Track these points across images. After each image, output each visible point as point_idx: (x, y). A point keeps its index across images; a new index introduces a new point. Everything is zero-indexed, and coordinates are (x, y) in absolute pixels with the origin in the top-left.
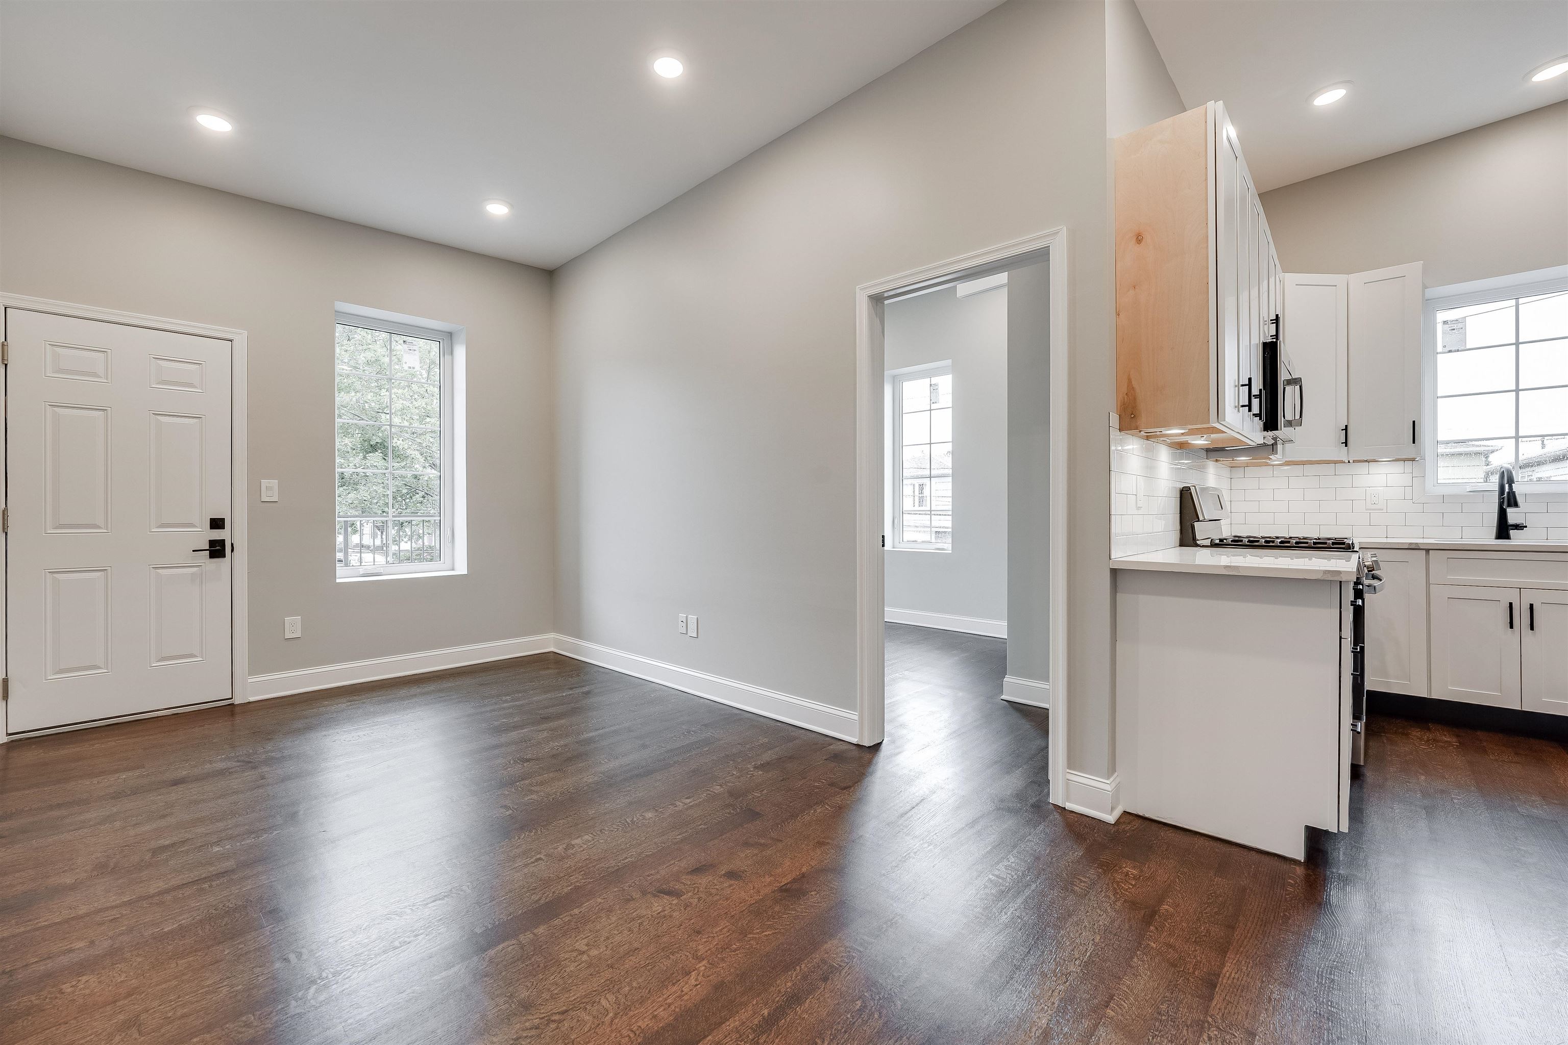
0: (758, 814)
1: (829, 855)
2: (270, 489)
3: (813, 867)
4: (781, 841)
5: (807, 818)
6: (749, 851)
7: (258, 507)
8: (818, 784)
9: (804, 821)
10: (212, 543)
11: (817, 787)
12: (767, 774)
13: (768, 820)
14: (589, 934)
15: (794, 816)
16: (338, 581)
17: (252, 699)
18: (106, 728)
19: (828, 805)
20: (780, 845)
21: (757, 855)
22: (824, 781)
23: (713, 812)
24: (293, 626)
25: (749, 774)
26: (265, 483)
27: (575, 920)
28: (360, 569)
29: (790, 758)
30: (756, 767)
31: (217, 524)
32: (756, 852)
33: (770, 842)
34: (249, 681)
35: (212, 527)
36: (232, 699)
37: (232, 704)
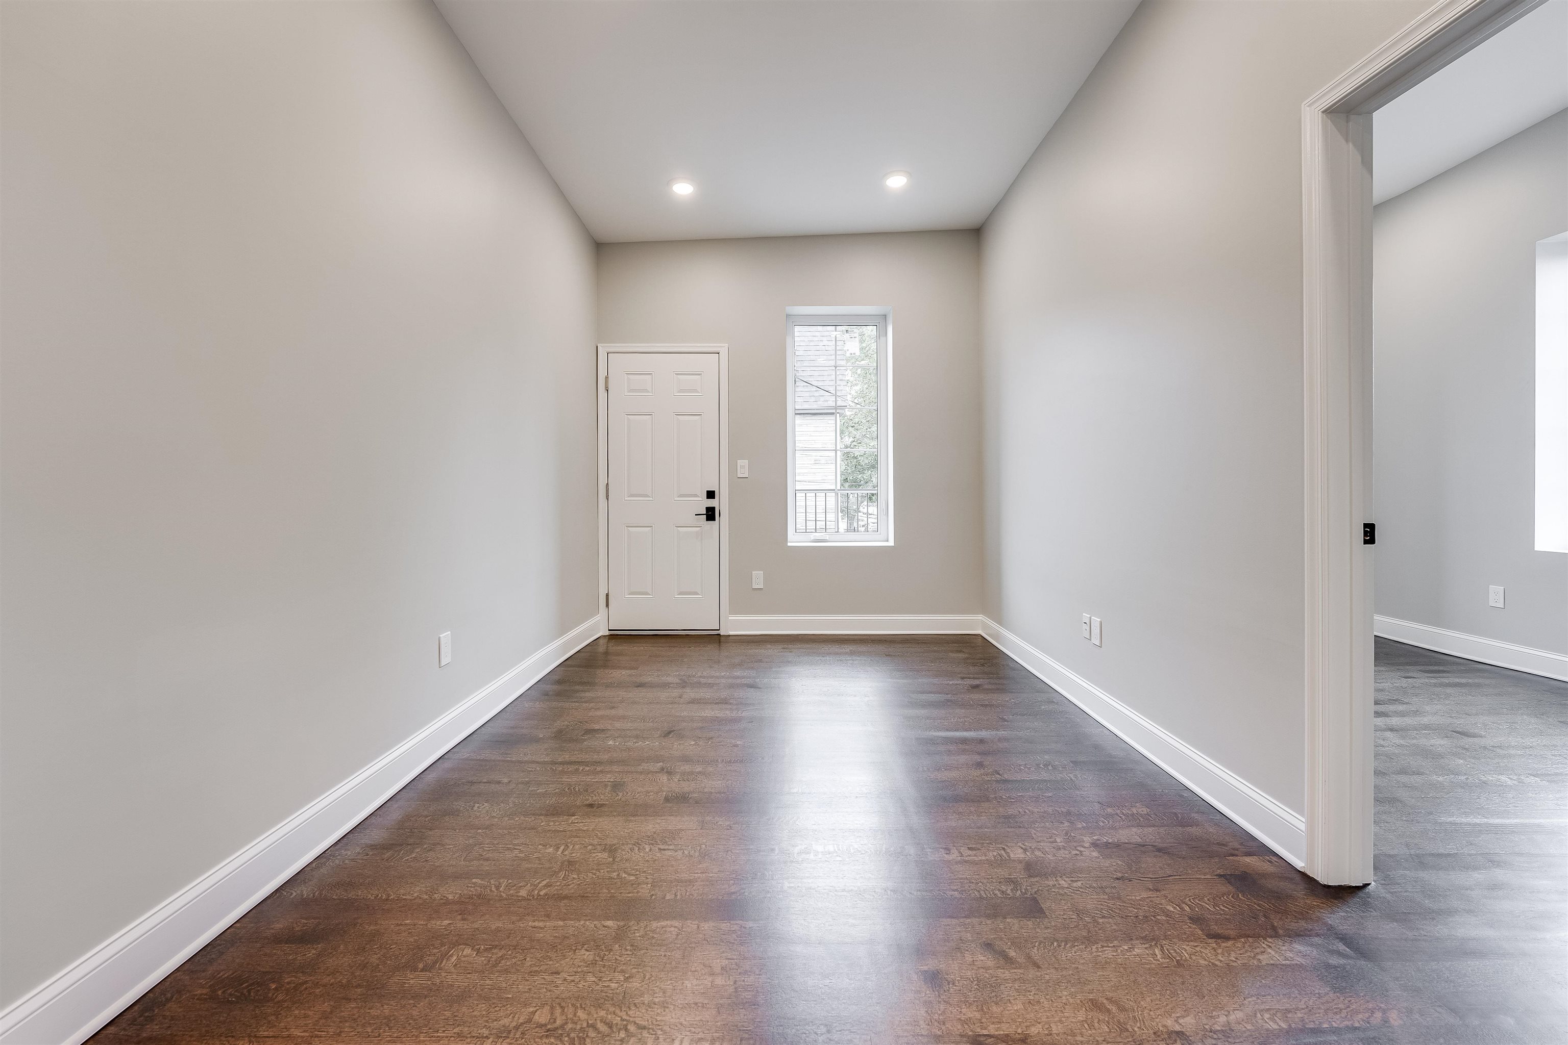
0: (1041, 911)
1: (1094, 1031)
2: (743, 467)
3: (1051, 1034)
4: (1039, 967)
5: (1109, 953)
6: (983, 958)
7: (736, 481)
8: (1172, 909)
9: (1099, 956)
10: (708, 509)
11: (1168, 914)
12: (1103, 861)
13: (1047, 928)
14: (735, 957)
15: (1089, 940)
16: (789, 544)
17: (731, 633)
18: (651, 636)
19: (1162, 950)
20: (1032, 973)
21: (987, 969)
22: (1187, 908)
23: (985, 881)
24: (758, 579)
25: (1078, 850)
26: (740, 462)
27: (739, 933)
28: (812, 536)
29: (1159, 850)
30: (1095, 845)
31: (711, 495)
32: (990, 963)
33: (1021, 960)
34: (730, 618)
35: (708, 497)
36: (719, 630)
37: (719, 635)
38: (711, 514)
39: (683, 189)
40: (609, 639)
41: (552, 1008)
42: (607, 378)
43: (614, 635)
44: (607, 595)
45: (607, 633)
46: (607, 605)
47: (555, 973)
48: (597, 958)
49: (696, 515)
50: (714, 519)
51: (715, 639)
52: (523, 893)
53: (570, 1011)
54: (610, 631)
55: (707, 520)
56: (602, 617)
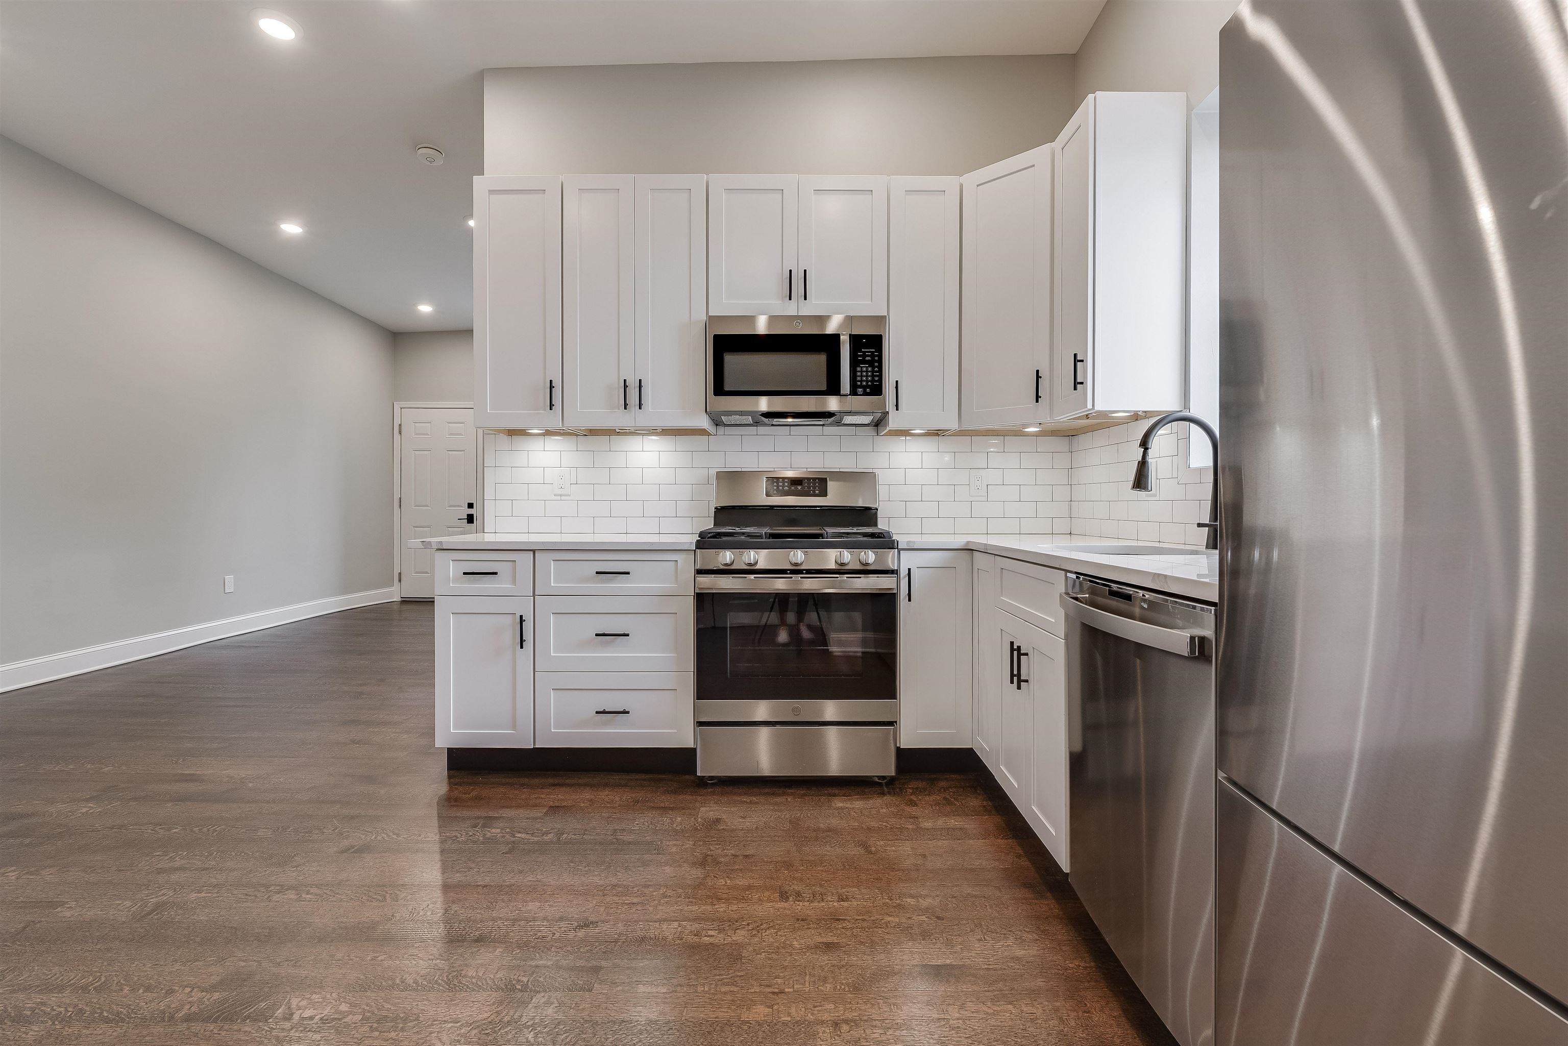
31: (470, 506)
35: (468, 508)
38: (470, 519)
40: (401, 603)
42: (400, 425)
43: (403, 600)
44: (400, 574)
45: (399, 599)
46: (400, 581)
49: (458, 520)
50: (473, 522)
54: (401, 598)
55: (468, 523)
56: (394, 589)
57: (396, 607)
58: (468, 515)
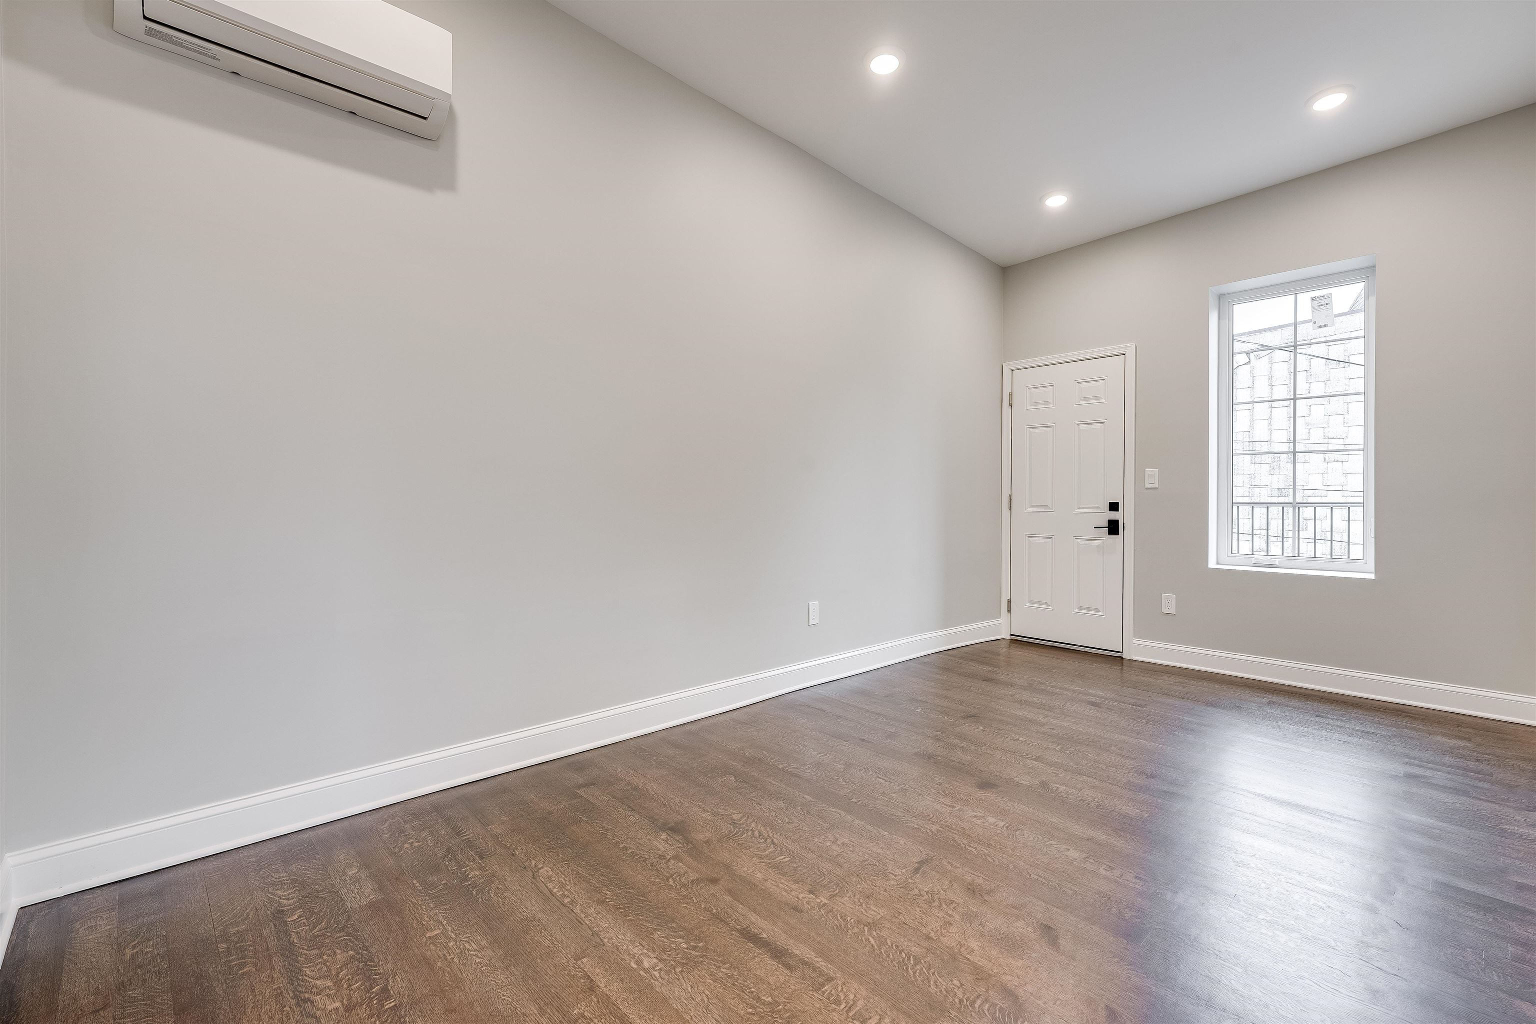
2: (1152, 478)
7: (1142, 491)
16: (1211, 567)
17: (1136, 657)
18: (1048, 647)
24: (1169, 602)
26: (1148, 471)
28: (1253, 559)
31: (1114, 507)
34: (1134, 642)
35: (1110, 510)
36: (1122, 652)
37: (1121, 658)
38: (1113, 528)
39: (1056, 201)
40: (1010, 642)
41: (744, 816)
42: (1011, 395)
43: (1015, 640)
44: (1009, 601)
45: (1009, 637)
46: (1009, 610)
47: (759, 804)
48: (785, 808)
49: (1095, 528)
50: (1117, 533)
51: (1116, 659)
52: (780, 766)
53: (749, 821)
54: (1011, 635)
55: (1109, 533)
56: (1001, 622)
57: (1003, 649)
58: (1110, 522)
